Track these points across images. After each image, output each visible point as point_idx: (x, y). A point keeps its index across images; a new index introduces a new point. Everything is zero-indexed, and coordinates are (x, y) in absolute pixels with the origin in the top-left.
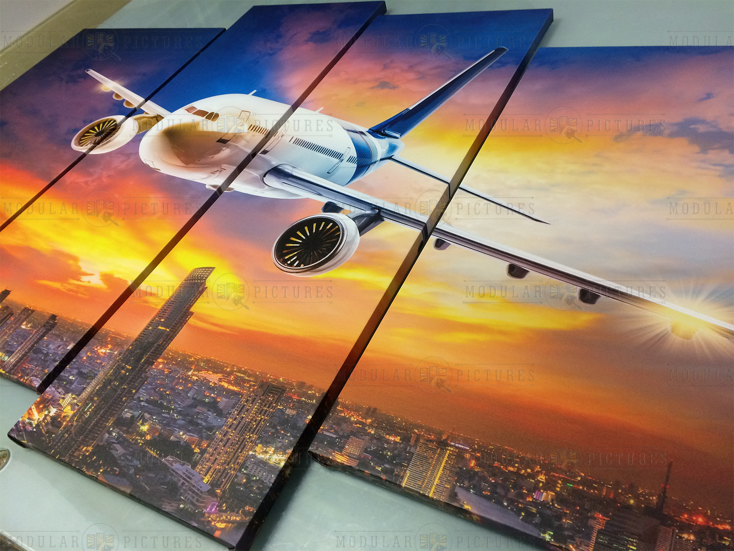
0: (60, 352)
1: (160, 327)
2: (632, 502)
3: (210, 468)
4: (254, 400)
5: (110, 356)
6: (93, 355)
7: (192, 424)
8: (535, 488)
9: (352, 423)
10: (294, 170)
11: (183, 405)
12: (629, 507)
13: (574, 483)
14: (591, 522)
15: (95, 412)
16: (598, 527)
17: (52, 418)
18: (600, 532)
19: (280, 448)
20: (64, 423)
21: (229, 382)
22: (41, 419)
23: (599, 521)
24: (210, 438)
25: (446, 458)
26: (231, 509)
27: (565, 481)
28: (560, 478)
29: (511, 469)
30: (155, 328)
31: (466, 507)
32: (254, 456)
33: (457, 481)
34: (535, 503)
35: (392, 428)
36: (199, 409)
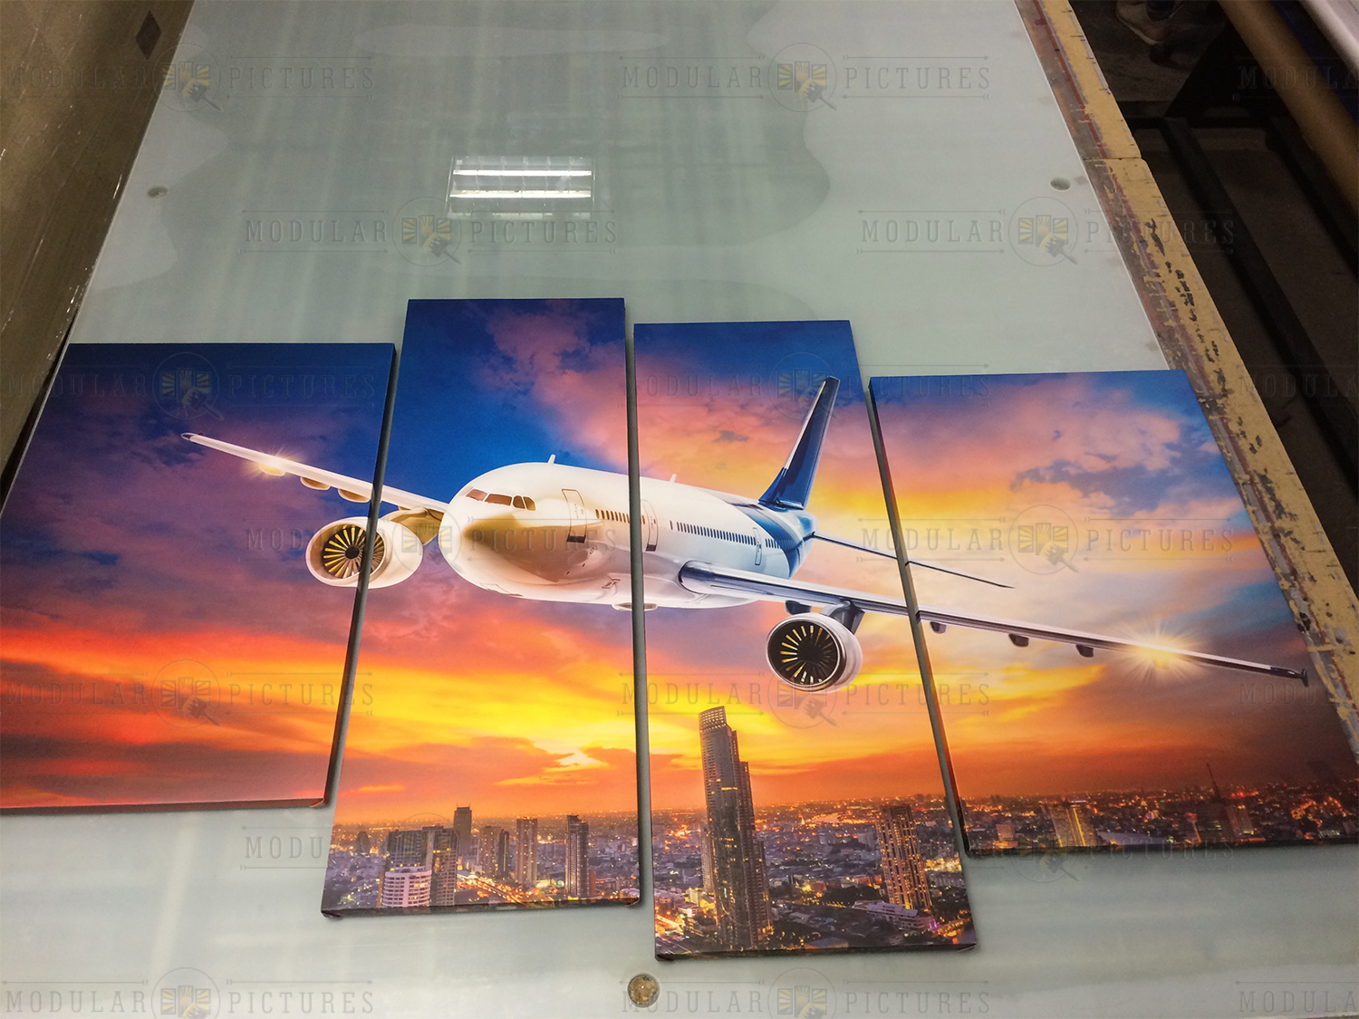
0: (628, 853)
1: (723, 789)
2: (1202, 798)
3: (902, 896)
4: (889, 825)
5: (695, 835)
6: (673, 841)
7: (849, 868)
8: (1144, 813)
9: (988, 814)
10: (712, 567)
11: (824, 855)
12: (1202, 802)
13: (1163, 799)
14: (1189, 820)
15: (738, 894)
16: (1194, 822)
17: (694, 918)
18: (1196, 824)
19: (947, 856)
20: (716, 917)
21: (850, 818)
22: (684, 925)
23: (1192, 818)
24: (880, 872)
25: (1076, 815)
26: (949, 919)
27: (1158, 800)
28: (1154, 799)
29: (1122, 805)
30: (719, 791)
31: (1112, 843)
32: (932, 872)
33: (1094, 828)
34: (1151, 822)
35: (1022, 806)
36: (844, 852)
